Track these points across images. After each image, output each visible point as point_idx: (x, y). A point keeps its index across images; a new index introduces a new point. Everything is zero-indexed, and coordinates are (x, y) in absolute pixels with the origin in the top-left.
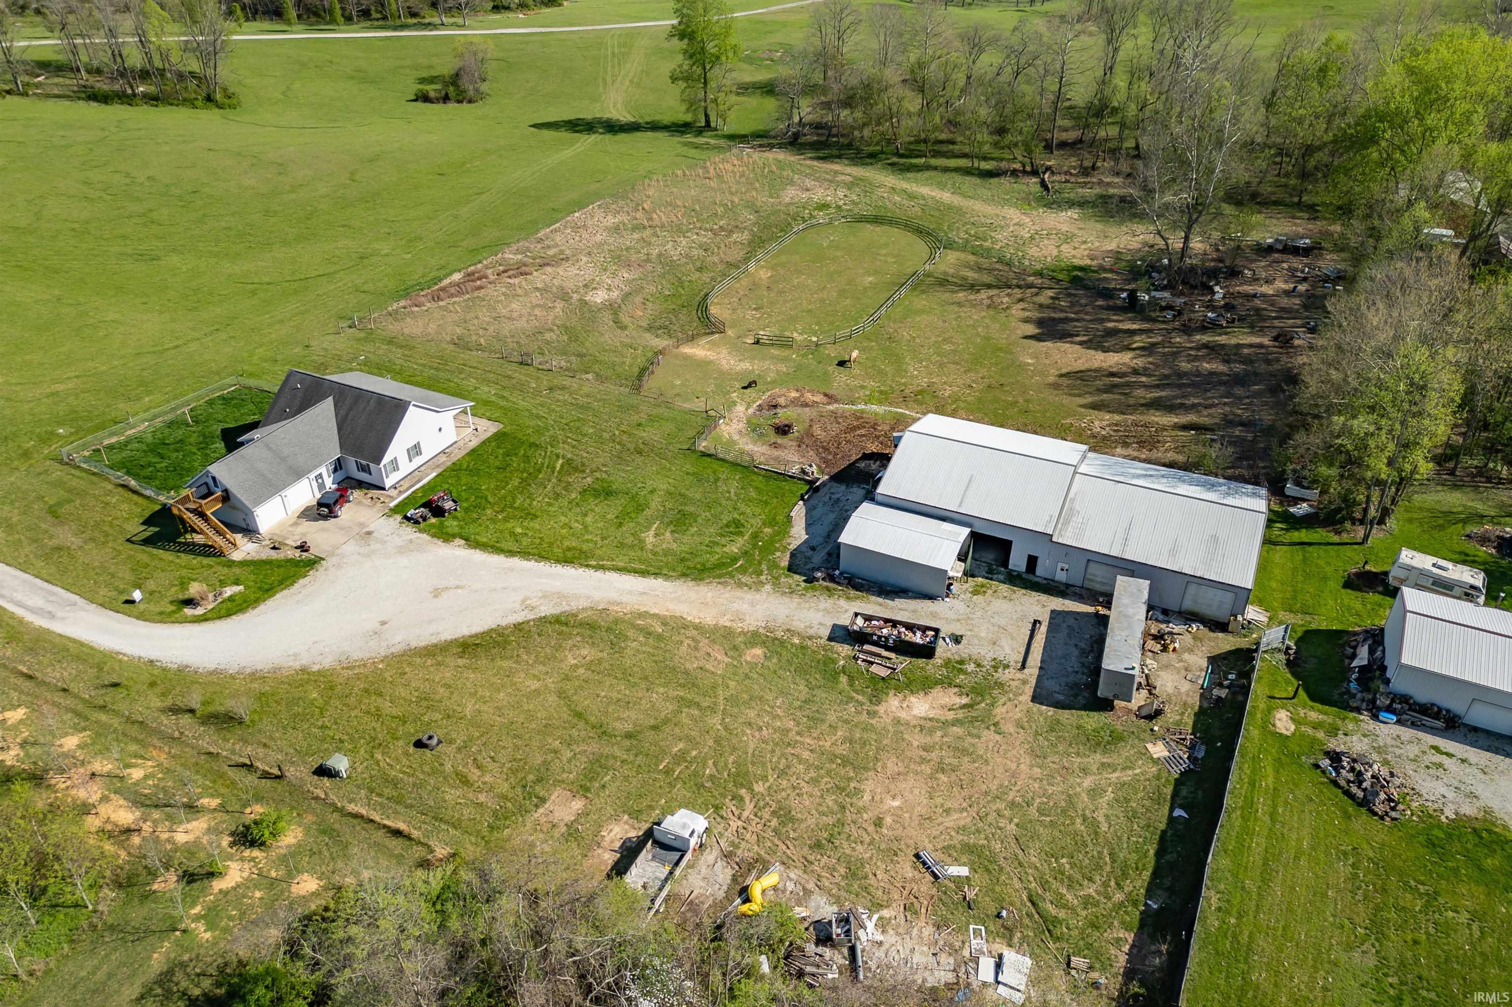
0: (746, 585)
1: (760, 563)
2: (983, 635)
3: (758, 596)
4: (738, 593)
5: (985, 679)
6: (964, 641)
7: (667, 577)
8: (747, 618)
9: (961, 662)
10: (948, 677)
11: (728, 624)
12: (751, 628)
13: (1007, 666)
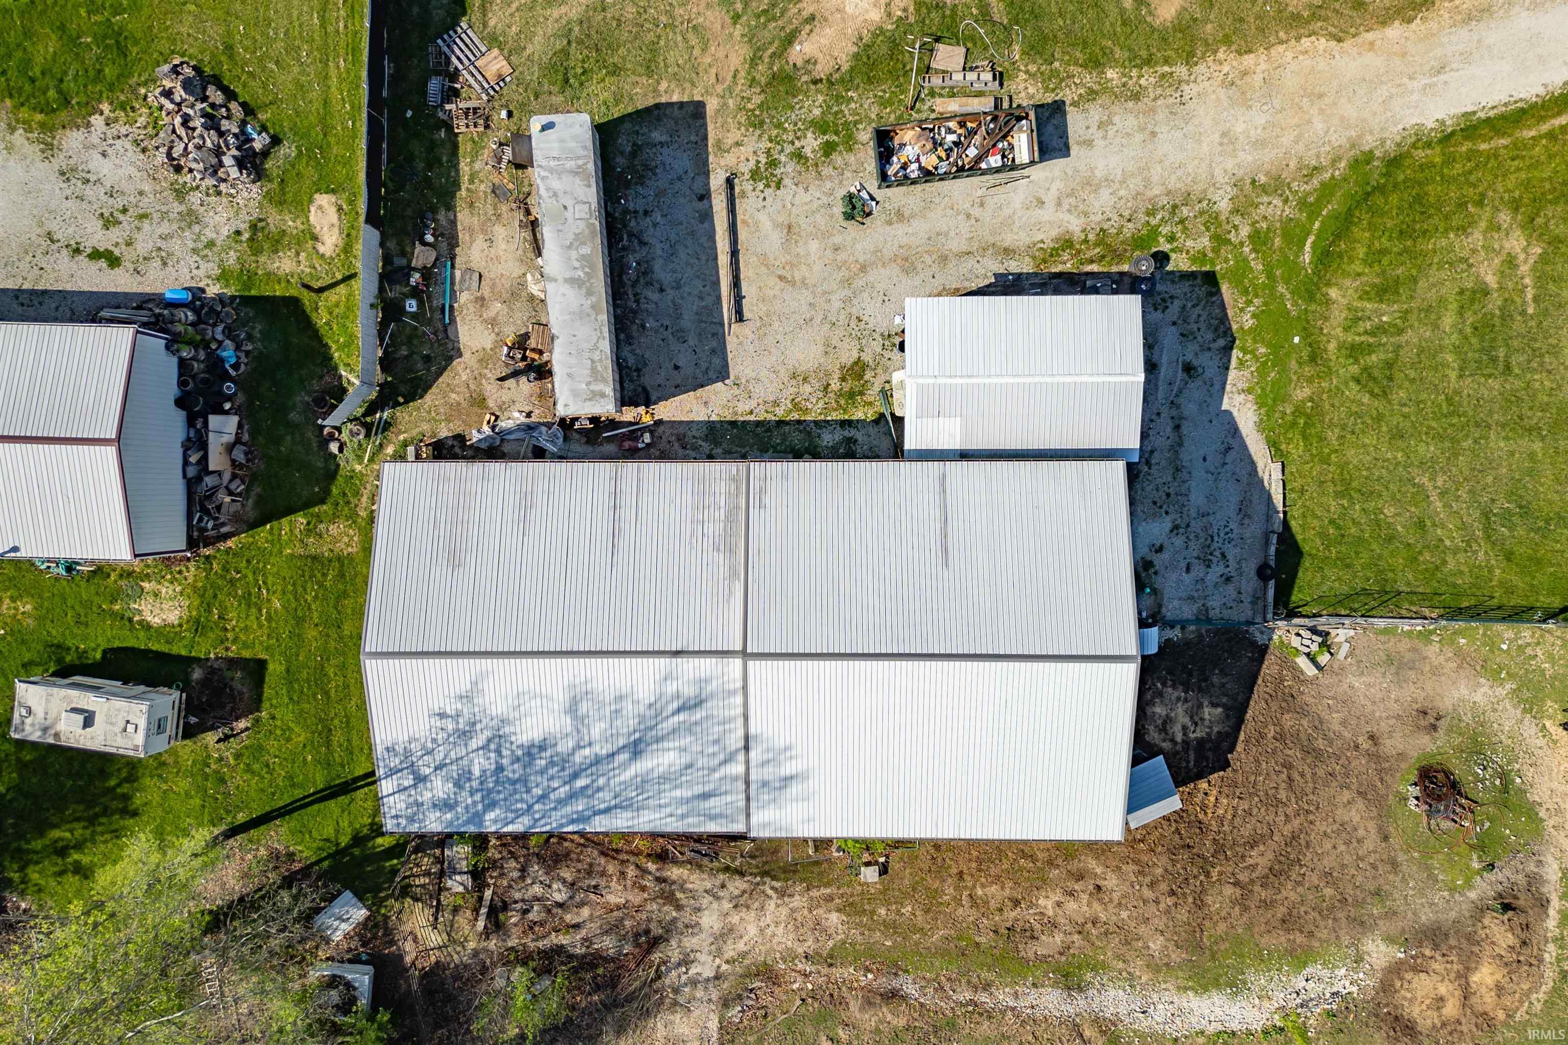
0: (1264, 189)
1: (1270, 275)
2: (814, 246)
3: (1230, 165)
4: (1268, 157)
5: (779, 125)
6: (839, 209)
7: (1421, 140)
8: (1222, 92)
9: (828, 149)
10: (839, 99)
11: (1249, 60)
12: (1201, 68)
13: (755, 175)
